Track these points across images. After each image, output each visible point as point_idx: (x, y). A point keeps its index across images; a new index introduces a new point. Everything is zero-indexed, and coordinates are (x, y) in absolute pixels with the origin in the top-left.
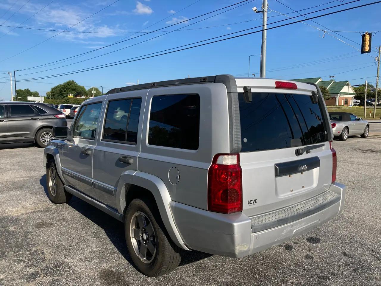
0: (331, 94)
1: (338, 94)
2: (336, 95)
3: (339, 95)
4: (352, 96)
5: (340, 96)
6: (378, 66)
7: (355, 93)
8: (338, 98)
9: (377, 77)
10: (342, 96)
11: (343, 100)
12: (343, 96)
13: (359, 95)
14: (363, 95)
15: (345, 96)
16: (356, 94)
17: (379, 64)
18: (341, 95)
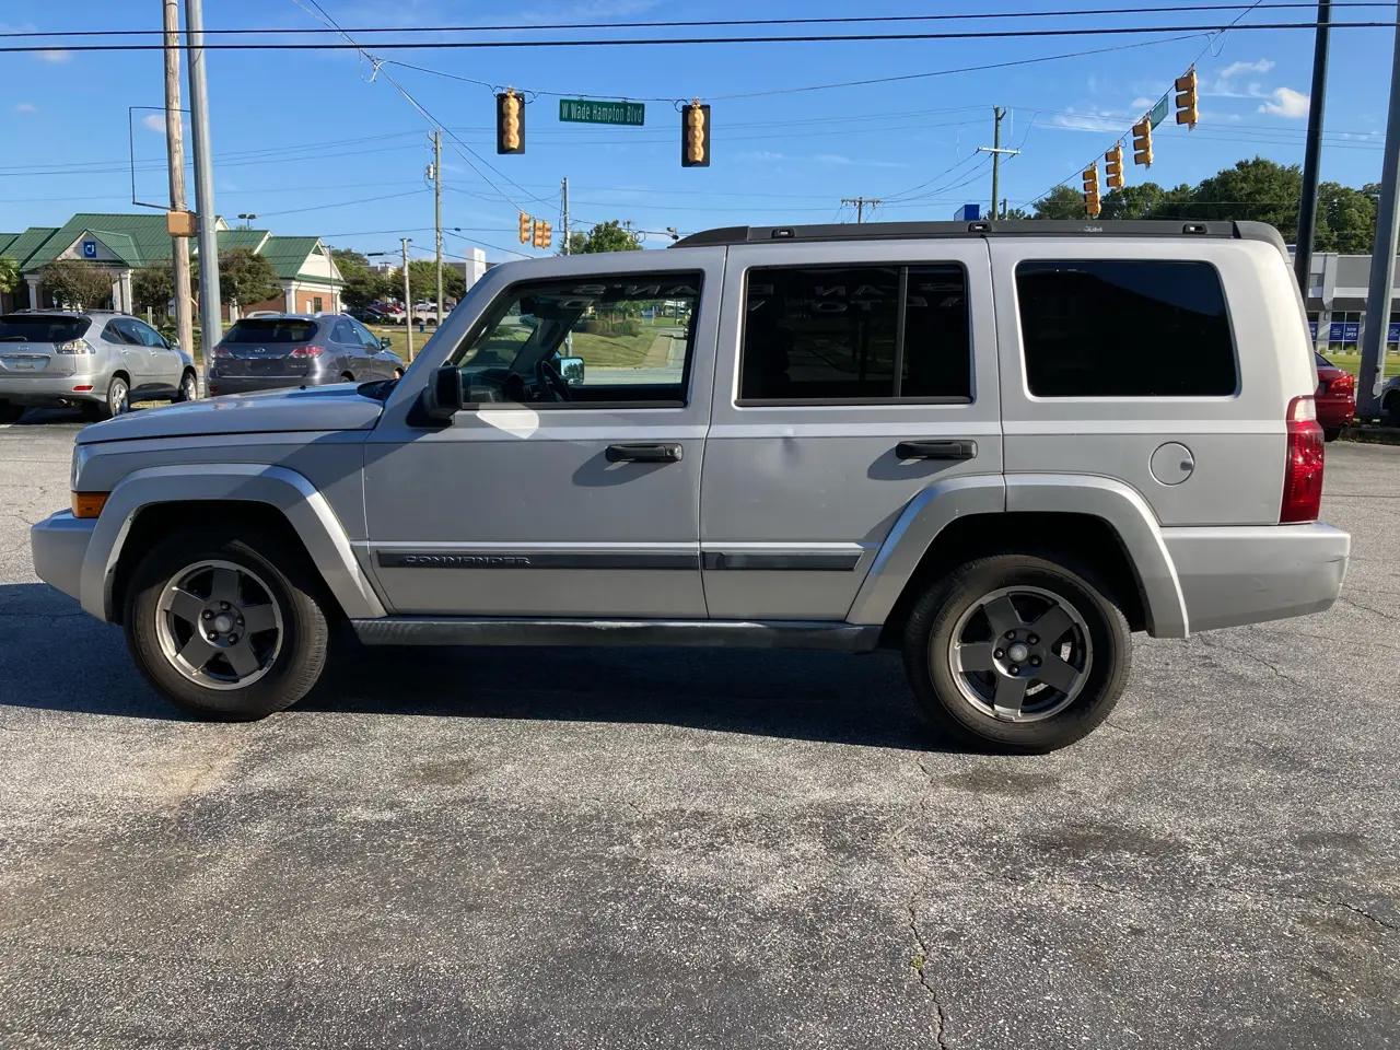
0: (281, 278)
1: (294, 279)
2: (287, 281)
3: (294, 285)
4: (337, 290)
5: (301, 288)
6: (437, 195)
7: (342, 279)
8: (293, 292)
9: (438, 230)
10: (306, 287)
11: (309, 304)
12: (308, 289)
13: (351, 287)
14: (363, 286)
15: (313, 290)
16: (345, 283)
17: (440, 190)
18: (303, 284)
